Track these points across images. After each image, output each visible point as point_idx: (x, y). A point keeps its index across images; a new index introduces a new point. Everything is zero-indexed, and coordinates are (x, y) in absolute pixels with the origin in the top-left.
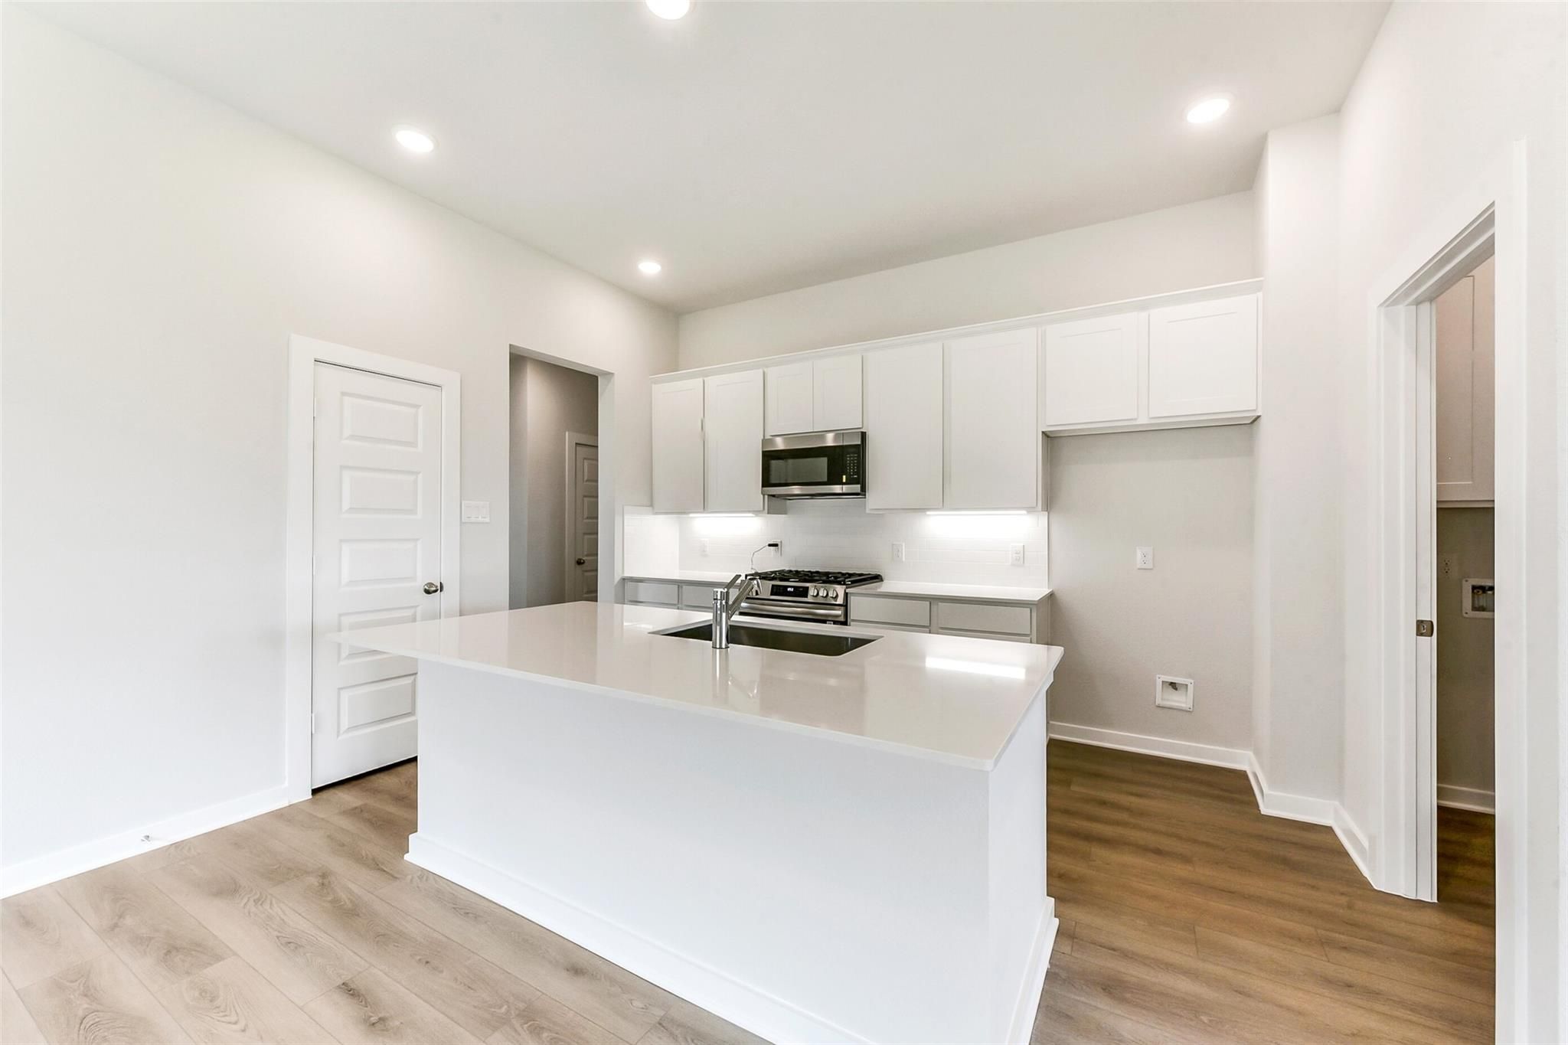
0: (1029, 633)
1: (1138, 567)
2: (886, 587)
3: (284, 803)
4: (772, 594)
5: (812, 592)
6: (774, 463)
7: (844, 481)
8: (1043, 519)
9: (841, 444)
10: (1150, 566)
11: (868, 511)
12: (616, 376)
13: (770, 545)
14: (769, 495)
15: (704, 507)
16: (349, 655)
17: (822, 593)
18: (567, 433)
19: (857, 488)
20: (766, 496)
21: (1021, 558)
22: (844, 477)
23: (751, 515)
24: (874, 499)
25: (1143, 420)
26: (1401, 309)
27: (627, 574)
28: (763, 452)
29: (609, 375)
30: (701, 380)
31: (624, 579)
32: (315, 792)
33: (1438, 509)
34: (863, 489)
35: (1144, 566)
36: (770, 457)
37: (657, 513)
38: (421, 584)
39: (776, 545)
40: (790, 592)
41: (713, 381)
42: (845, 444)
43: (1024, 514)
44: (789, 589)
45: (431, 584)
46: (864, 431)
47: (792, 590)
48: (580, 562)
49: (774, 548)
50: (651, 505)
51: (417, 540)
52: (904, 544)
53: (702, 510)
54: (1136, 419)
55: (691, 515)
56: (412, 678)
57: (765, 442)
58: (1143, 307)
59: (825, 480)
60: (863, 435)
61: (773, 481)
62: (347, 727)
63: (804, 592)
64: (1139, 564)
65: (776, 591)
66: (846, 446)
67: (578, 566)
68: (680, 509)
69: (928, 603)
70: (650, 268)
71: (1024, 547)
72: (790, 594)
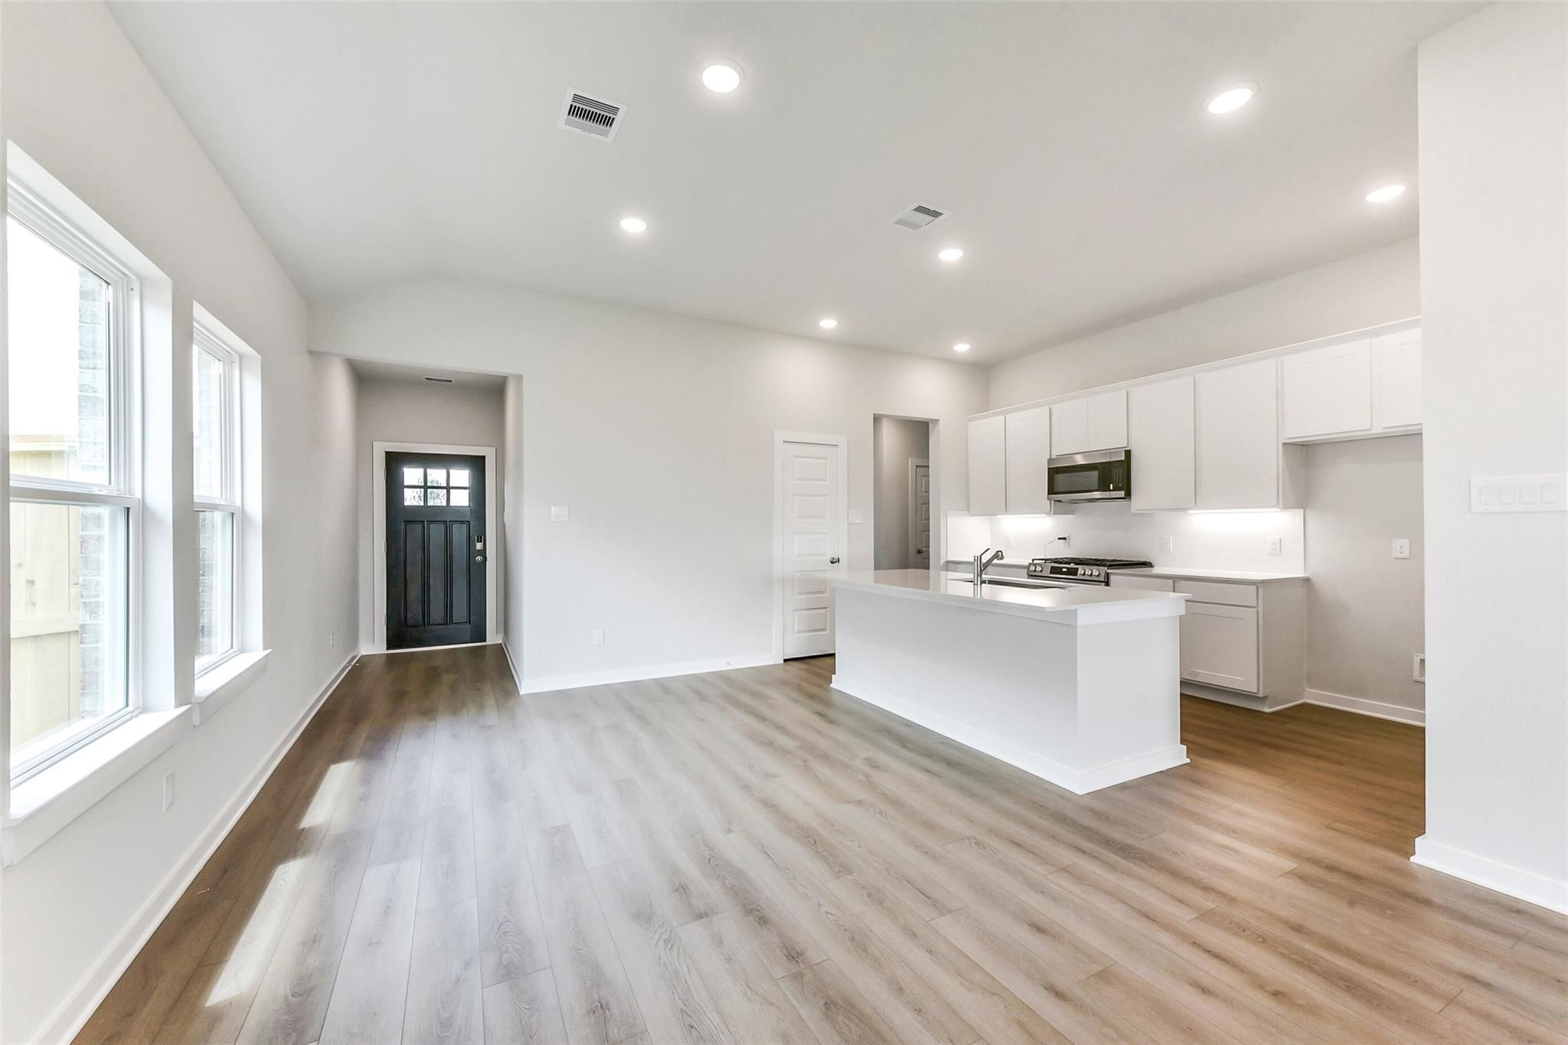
0: (1255, 605)
1: (1394, 557)
2: (1155, 570)
4: (1051, 573)
5: (1080, 571)
6: (1056, 477)
7: (1111, 488)
8: (1299, 514)
9: (1109, 460)
10: (1407, 555)
11: (1133, 511)
12: (940, 421)
13: (1060, 538)
14: (1054, 501)
15: (1006, 509)
16: (798, 593)
17: (1088, 572)
18: (910, 459)
19: (1122, 494)
20: (1052, 502)
21: (1277, 548)
22: (1111, 485)
23: (1044, 515)
24: (1138, 501)
25: (1377, 430)
27: (950, 559)
28: (1049, 469)
29: (937, 421)
30: (1002, 417)
31: (948, 562)
32: (785, 660)
34: (1128, 495)
35: (1401, 556)
36: (1053, 472)
37: (971, 515)
38: (828, 558)
39: (1065, 539)
41: (1012, 417)
42: (1112, 460)
43: (1280, 512)
44: (1064, 570)
45: (833, 558)
46: (1128, 449)
47: (1066, 570)
48: (919, 552)
49: (1062, 541)
50: (968, 508)
52: (1171, 538)
53: (1005, 512)
54: (1369, 430)
55: (999, 516)
57: (1050, 461)
59: (1096, 488)
60: (1128, 453)
61: (1056, 490)
63: (1074, 572)
64: (1396, 554)
65: (1054, 570)
66: (1114, 462)
67: (918, 555)
68: (990, 512)
69: (1171, 581)
70: (962, 348)
71: (1281, 539)
72: (1064, 573)
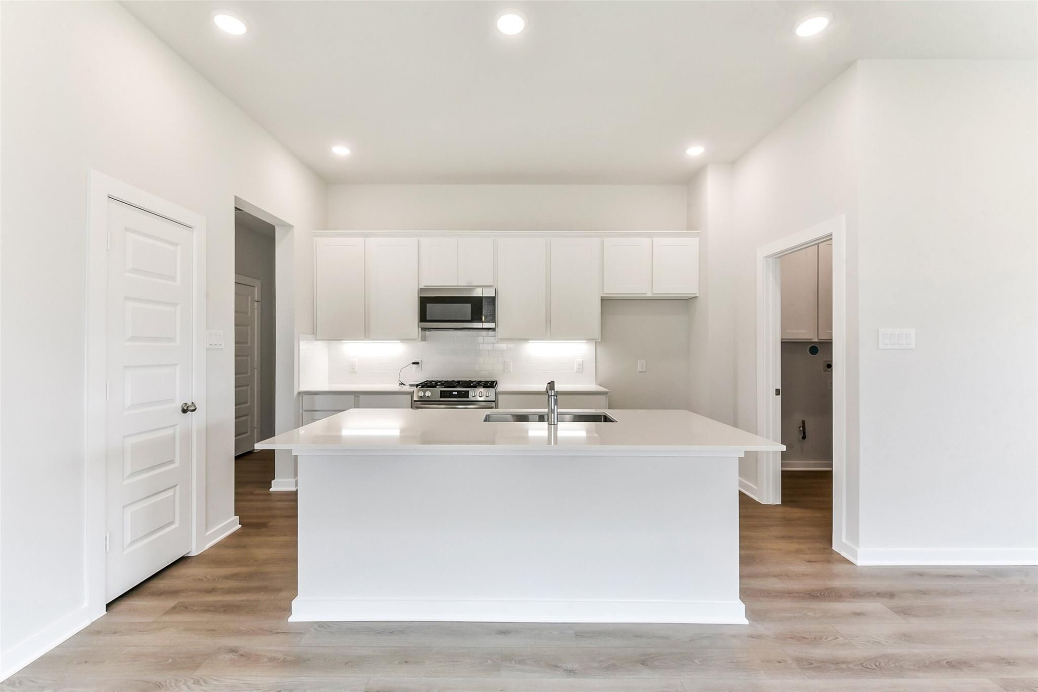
1: (639, 371)
3: (86, 623)
4: (444, 397)
5: (470, 394)
6: (429, 306)
7: (484, 320)
8: (593, 345)
10: (644, 370)
12: (295, 228)
13: (413, 363)
14: (421, 328)
15: (364, 336)
16: (131, 474)
19: (492, 325)
21: (581, 368)
25: (649, 295)
26: (771, 259)
27: (301, 389)
28: (422, 298)
29: (290, 227)
30: (362, 240)
31: (300, 393)
32: (109, 605)
33: (782, 342)
34: (495, 326)
35: (641, 370)
36: (425, 301)
37: (317, 340)
38: (179, 405)
39: (417, 363)
40: (455, 395)
43: (585, 343)
44: (454, 393)
45: (186, 404)
46: (496, 287)
47: (456, 393)
49: (416, 365)
50: (314, 334)
51: (176, 365)
52: (511, 361)
53: (364, 338)
54: (645, 294)
56: (173, 490)
57: (421, 290)
58: (650, 236)
59: (470, 319)
60: (496, 291)
62: (130, 542)
63: (466, 394)
64: (639, 369)
71: (583, 361)
72: (455, 396)
